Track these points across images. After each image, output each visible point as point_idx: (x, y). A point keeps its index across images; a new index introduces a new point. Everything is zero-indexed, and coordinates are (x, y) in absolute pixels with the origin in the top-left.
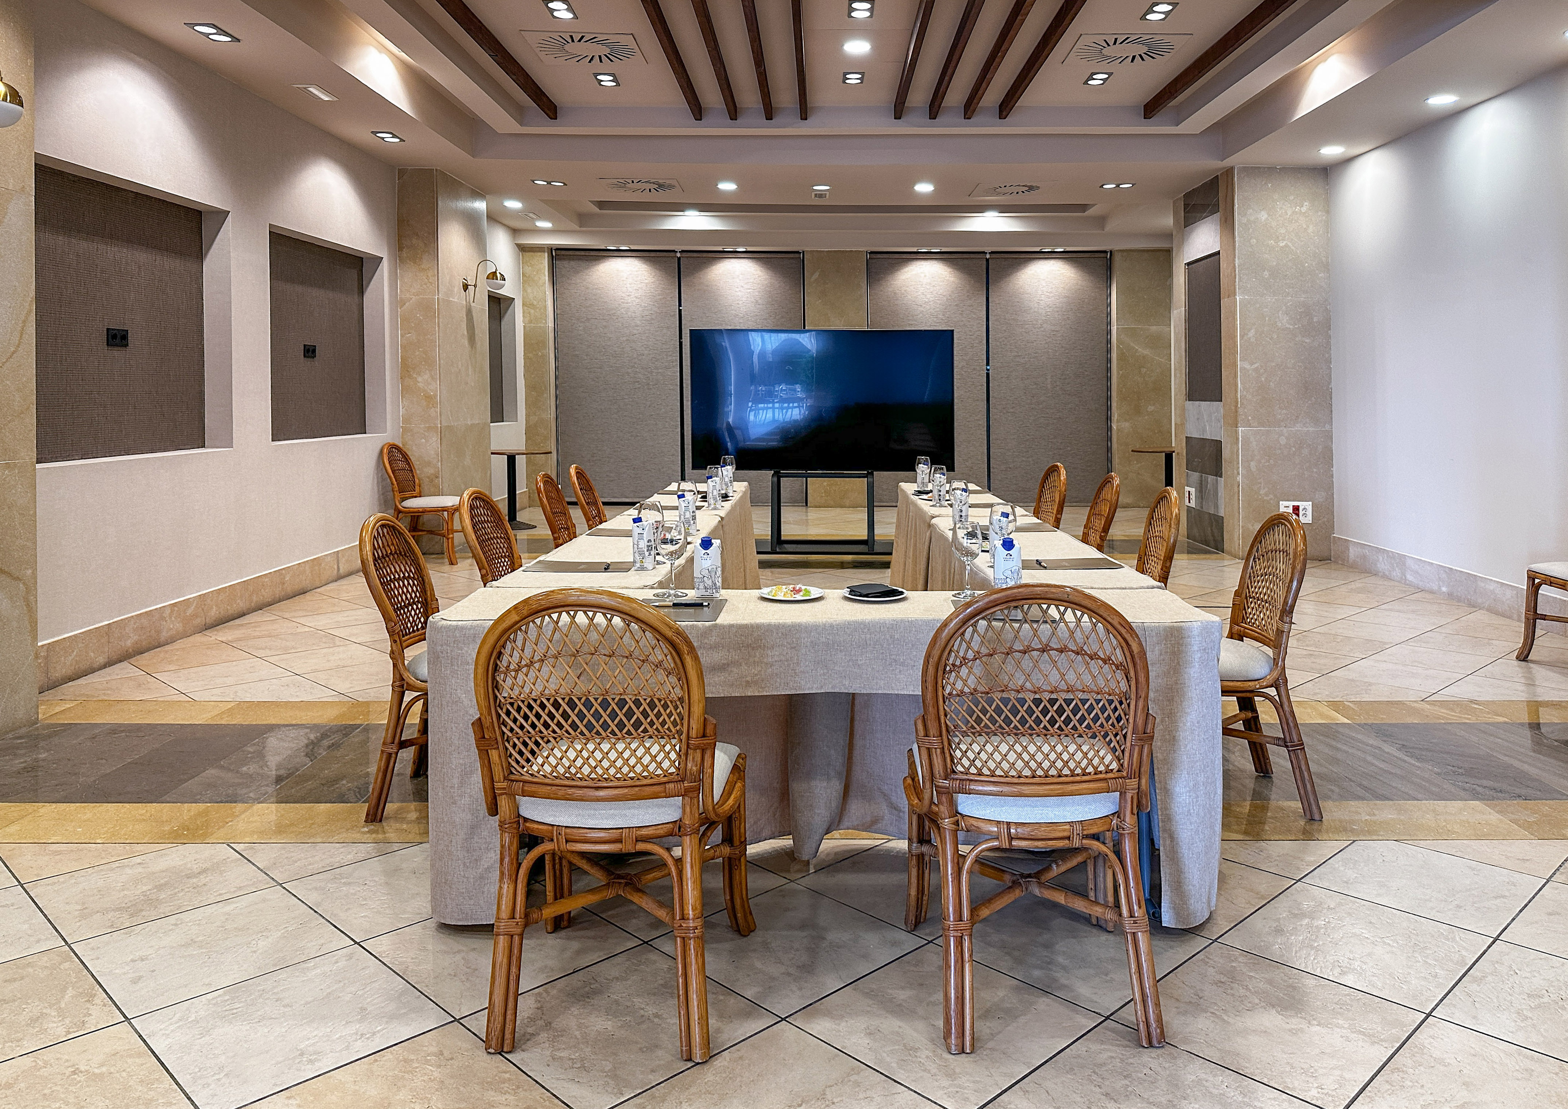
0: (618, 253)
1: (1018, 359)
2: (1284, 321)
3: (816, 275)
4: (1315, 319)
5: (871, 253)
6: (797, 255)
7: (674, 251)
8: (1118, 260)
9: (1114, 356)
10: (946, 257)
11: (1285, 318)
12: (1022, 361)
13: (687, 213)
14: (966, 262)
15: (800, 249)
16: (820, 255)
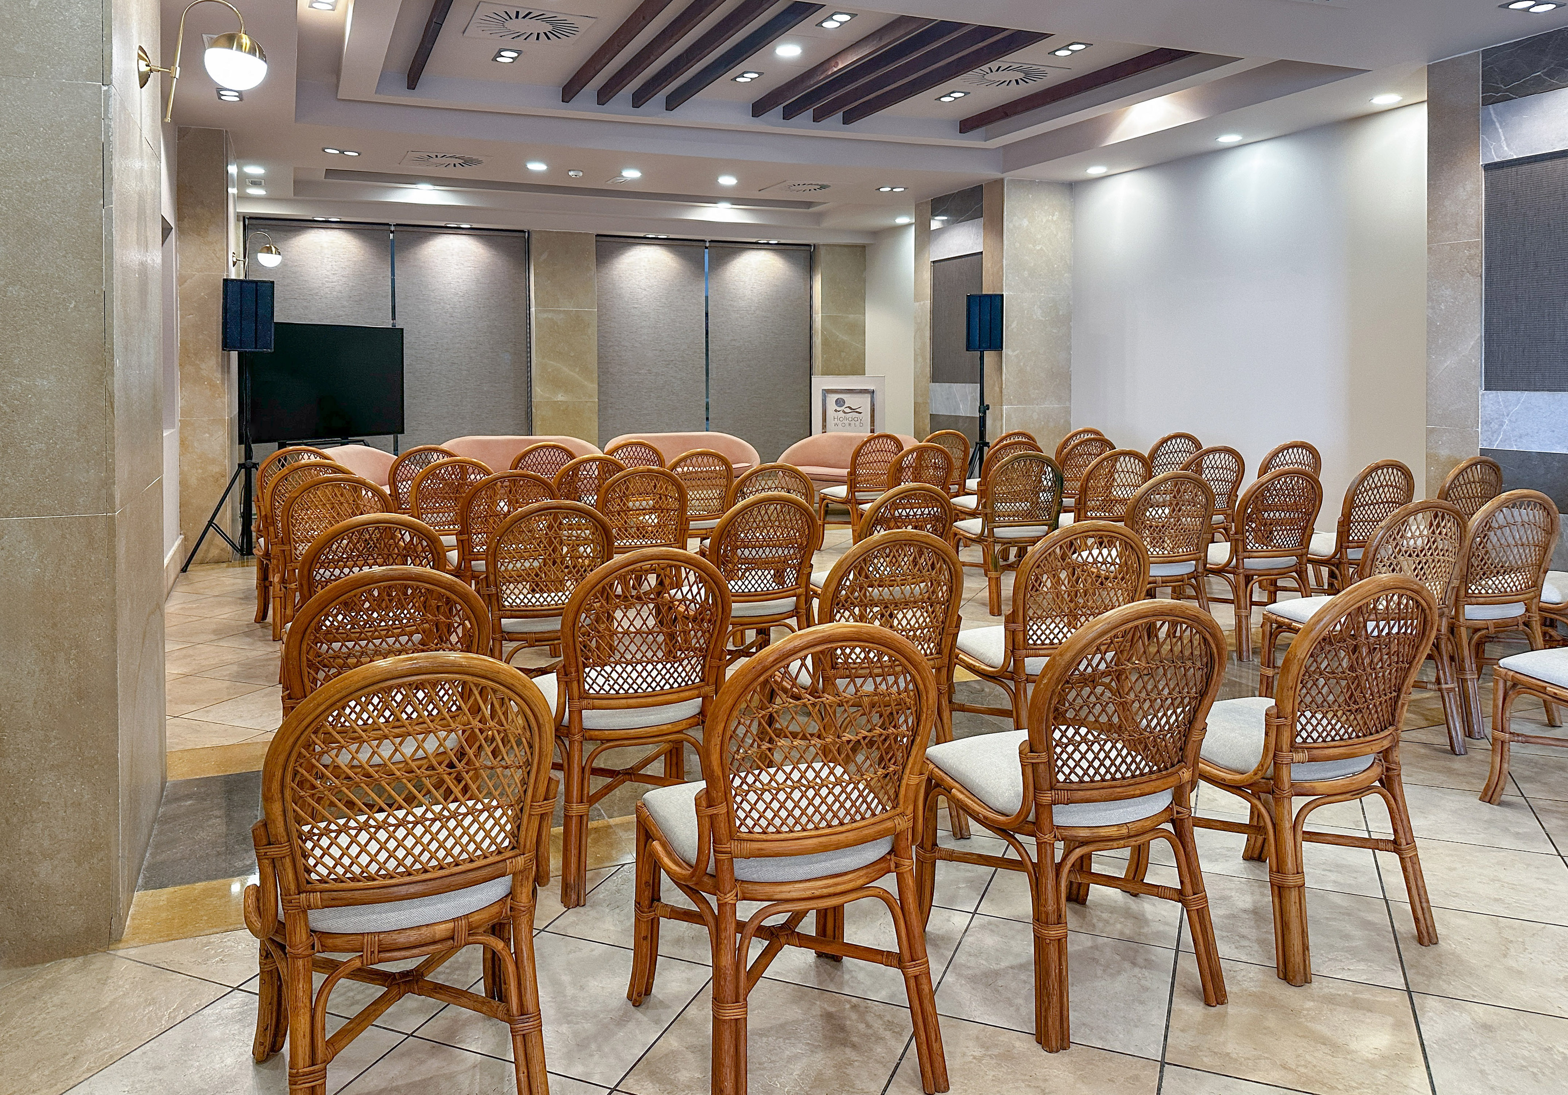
0: (326, 224)
1: (733, 343)
2: (1038, 314)
3: (544, 256)
4: (1061, 313)
5: (597, 235)
6: (521, 234)
7: (387, 224)
8: (822, 253)
9: (818, 340)
10: (669, 243)
11: (1039, 312)
12: (738, 344)
13: (420, 186)
14: (686, 249)
15: (525, 228)
16: (548, 236)
